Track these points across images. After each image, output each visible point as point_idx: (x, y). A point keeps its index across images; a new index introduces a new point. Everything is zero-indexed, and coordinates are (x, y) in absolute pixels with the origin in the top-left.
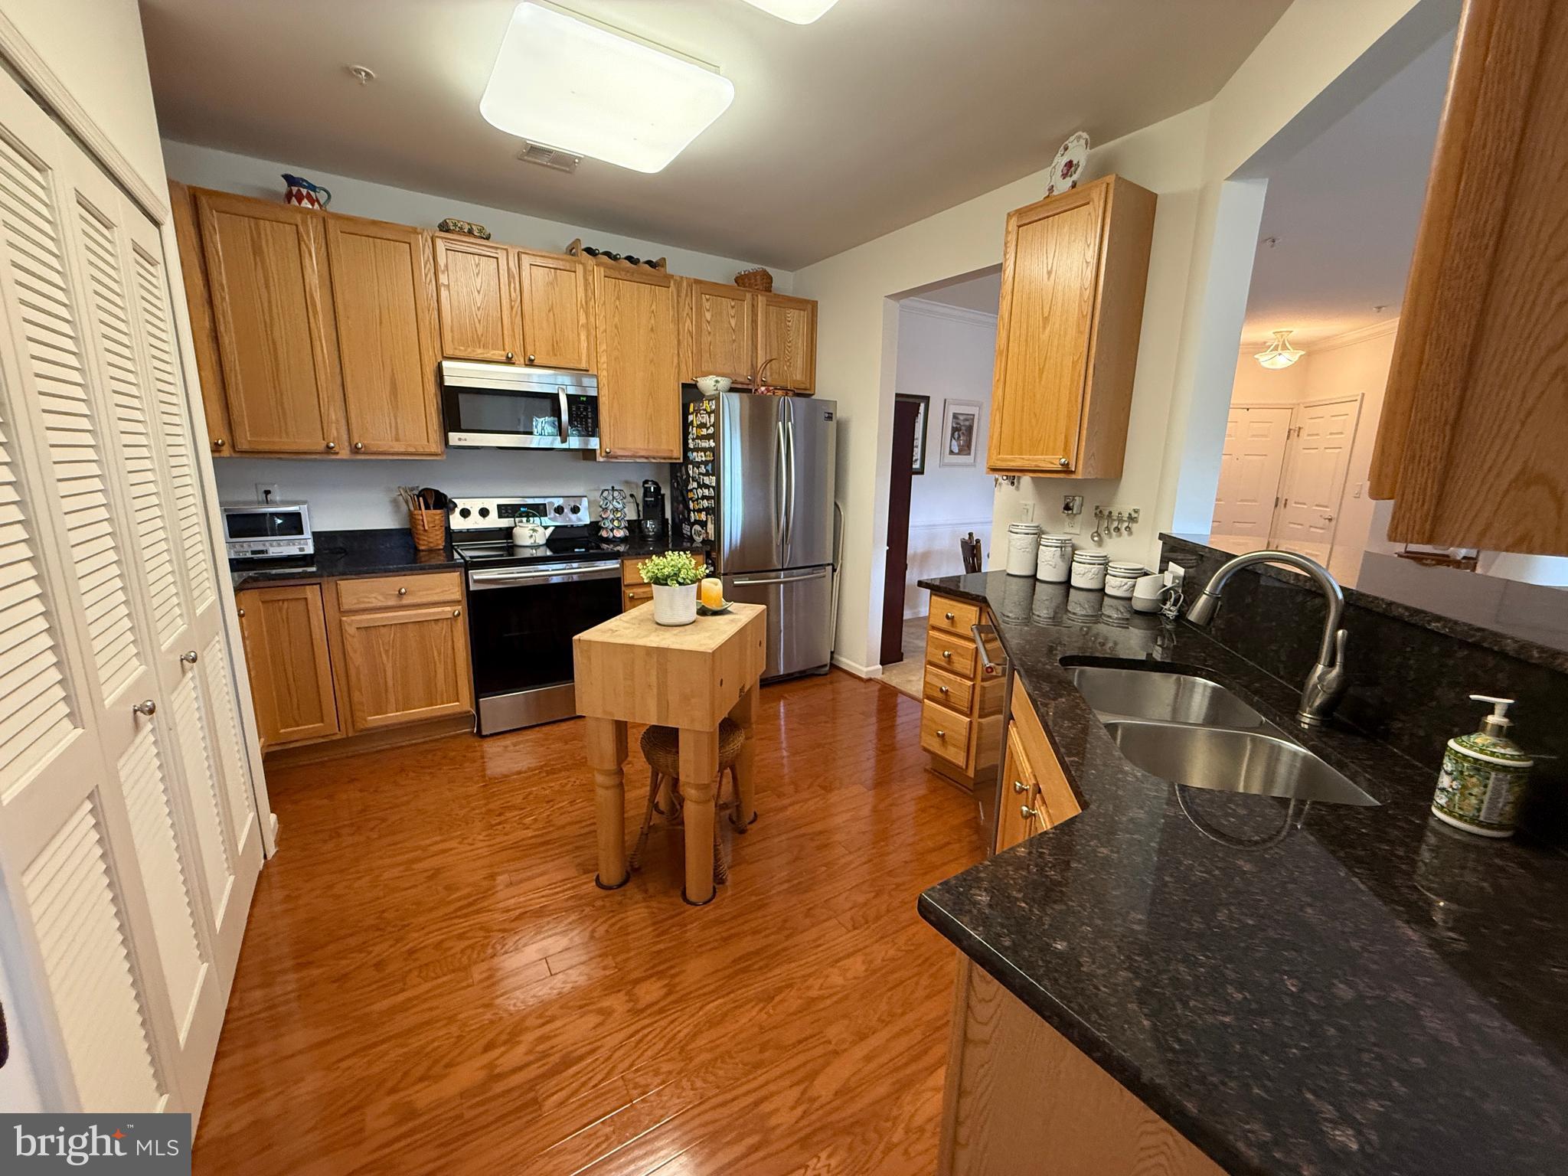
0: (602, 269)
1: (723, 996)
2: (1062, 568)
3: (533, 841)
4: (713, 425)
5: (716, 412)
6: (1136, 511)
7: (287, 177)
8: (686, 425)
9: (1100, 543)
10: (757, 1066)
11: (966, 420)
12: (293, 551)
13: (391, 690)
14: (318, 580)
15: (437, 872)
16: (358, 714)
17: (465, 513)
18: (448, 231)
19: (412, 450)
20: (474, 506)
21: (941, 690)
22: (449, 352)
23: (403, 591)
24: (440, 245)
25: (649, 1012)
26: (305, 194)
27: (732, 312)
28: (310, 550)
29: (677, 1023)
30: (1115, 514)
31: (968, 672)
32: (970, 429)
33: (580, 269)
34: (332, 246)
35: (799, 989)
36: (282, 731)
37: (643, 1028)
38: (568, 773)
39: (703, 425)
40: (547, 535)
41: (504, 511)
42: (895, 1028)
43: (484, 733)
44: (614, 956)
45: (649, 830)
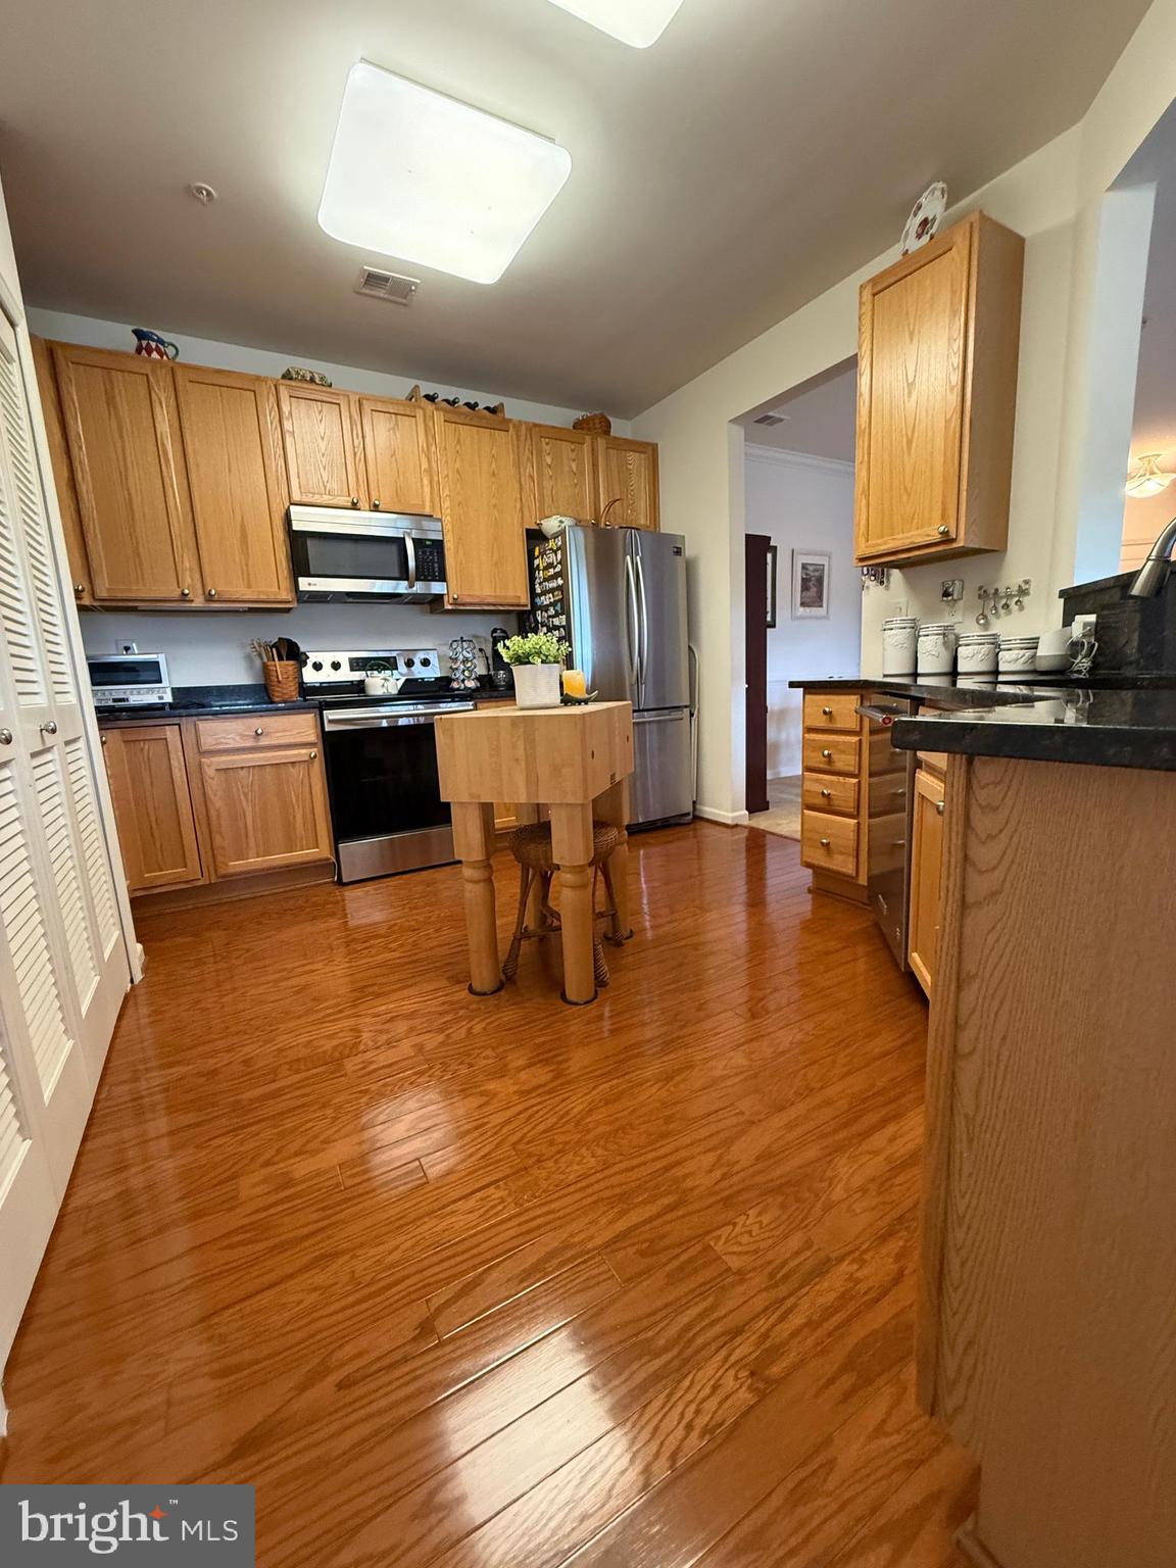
0: (442, 414)
1: (618, 1078)
2: (946, 656)
3: (402, 960)
4: (560, 563)
5: (562, 548)
6: (1026, 582)
7: (136, 332)
8: (532, 570)
9: (986, 626)
10: (663, 1136)
11: (815, 570)
12: (152, 699)
13: (251, 834)
14: (176, 720)
15: (303, 989)
16: (219, 859)
17: (318, 667)
18: (291, 379)
19: (263, 597)
20: (326, 659)
21: (823, 793)
22: (296, 497)
23: (260, 731)
24: (284, 394)
25: (538, 1092)
26: (154, 347)
27: (573, 456)
28: (168, 698)
29: (568, 1101)
30: (1002, 591)
31: (852, 769)
32: (820, 580)
33: (419, 414)
34: (180, 394)
35: (701, 1070)
36: (147, 875)
37: (533, 1106)
38: (431, 909)
39: (550, 566)
40: (399, 687)
41: (357, 664)
42: (817, 1100)
43: (345, 880)
44: (493, 1049)
45: (522, 935)
